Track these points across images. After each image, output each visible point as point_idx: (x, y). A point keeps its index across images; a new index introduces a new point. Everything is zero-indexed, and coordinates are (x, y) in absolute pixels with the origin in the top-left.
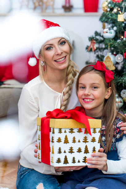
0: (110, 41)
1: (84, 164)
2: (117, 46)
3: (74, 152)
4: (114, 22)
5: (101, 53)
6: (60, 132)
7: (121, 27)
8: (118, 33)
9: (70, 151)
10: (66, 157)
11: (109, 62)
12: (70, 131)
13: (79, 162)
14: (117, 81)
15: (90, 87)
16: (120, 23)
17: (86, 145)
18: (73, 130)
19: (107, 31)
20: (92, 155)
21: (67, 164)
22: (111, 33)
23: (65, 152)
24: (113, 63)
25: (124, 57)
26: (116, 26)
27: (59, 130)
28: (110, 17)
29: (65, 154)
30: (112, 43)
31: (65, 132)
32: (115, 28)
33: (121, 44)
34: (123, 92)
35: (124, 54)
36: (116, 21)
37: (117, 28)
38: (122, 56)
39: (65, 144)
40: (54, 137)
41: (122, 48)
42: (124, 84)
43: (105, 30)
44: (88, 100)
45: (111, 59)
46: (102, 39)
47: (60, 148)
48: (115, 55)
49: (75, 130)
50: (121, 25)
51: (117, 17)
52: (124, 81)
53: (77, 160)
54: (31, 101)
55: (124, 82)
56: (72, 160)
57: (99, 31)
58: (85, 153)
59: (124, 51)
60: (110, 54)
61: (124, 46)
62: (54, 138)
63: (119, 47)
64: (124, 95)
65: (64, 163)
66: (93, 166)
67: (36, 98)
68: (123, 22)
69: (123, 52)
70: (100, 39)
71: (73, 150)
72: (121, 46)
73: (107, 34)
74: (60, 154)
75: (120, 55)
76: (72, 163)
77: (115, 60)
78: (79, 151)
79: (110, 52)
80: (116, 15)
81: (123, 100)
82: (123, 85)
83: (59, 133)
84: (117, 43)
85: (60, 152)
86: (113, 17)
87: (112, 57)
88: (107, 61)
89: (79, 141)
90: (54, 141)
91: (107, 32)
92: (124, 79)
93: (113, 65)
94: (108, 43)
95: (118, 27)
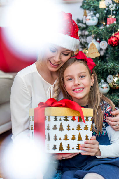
0: (94, 29)
1: (78, 151)
2: (101, 33)
3: (69, 140)
4: (96, 9)
5: (85, 40)
6: (56, 119)
7: (103, 14)
8: (101, 20)
9: (65, 138)
10: (61, 144)
11: (94, 49)
12: (65, 119)
13: (73, 149)
14: (102, 67)
15: (78, 77)
16: (102, 10)
17: (80, 133)
18: (68, 118)
19: (90, 18)
20: (85, 142)
21: (62, 151)
22: (94, 20)
23: (60, 139)
24: (97, 50)
25: (108, 43)
26: (99, 13)
27: (55, 118)
28: (92, 4)
29: (60, 141)
30: (96, 30)
31: (60, 120)
32: (98, 15)
33: (104, 31)
34: (109, 78)
35: (108, 40)
36: (98, 8)
37: (100, 15)
38: (106, 42)
39: (61, 131)
40: (49, 124)
41: (106, 35)
42: (109, 69)
43: (88, 17)
44: (79, 90)
45: (95, 46)
46: (84, 26)
47: (56, 135)
48: (100, 42)
49: (70, 118)
50: (103, 12)
51: (99, 4)
52: (109, 66)
53: (71, 147)
54: (24, 89)
55: (110, 68)
56: (67, 147)
57: (81, 19)
58: (78, 140)
59: (108, 37)
60: (94, 41)
61: (107, 33)
62: (49, 126)
63: (103, 34)
64: (111, 80)
65: (60, 150)
66: (87, 154)
67: (29, 87)
68: (105, 9)
69: (107, 39)
70: (83, 26)
71: (68, 137)
72: (104, 33)
73: (89, 21)
74: (56, 140)
75: (104, 41)
76: (67, 150)
77: (100, 47)
78: (73, 138)
79: (94, 39)
80: (98, 2)
81: (109, 85)
82: (109, 71)
83: (54, 120)
84: (100, 30)
85: (56, 139)
86: (95, 4)
87: (96, 44)
88: (92, 48)
89: (73, 129)
90: (50, 128)
91: (90, 20)
92: (109, 65)
93: (97, 51)
94: (92, 30)
95: (100, 13)
